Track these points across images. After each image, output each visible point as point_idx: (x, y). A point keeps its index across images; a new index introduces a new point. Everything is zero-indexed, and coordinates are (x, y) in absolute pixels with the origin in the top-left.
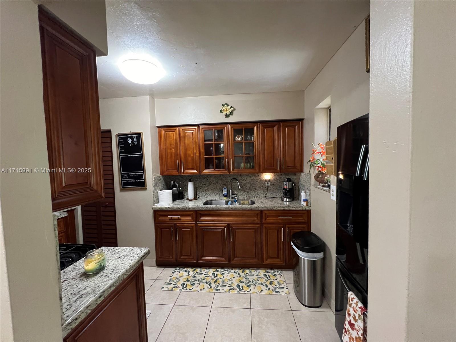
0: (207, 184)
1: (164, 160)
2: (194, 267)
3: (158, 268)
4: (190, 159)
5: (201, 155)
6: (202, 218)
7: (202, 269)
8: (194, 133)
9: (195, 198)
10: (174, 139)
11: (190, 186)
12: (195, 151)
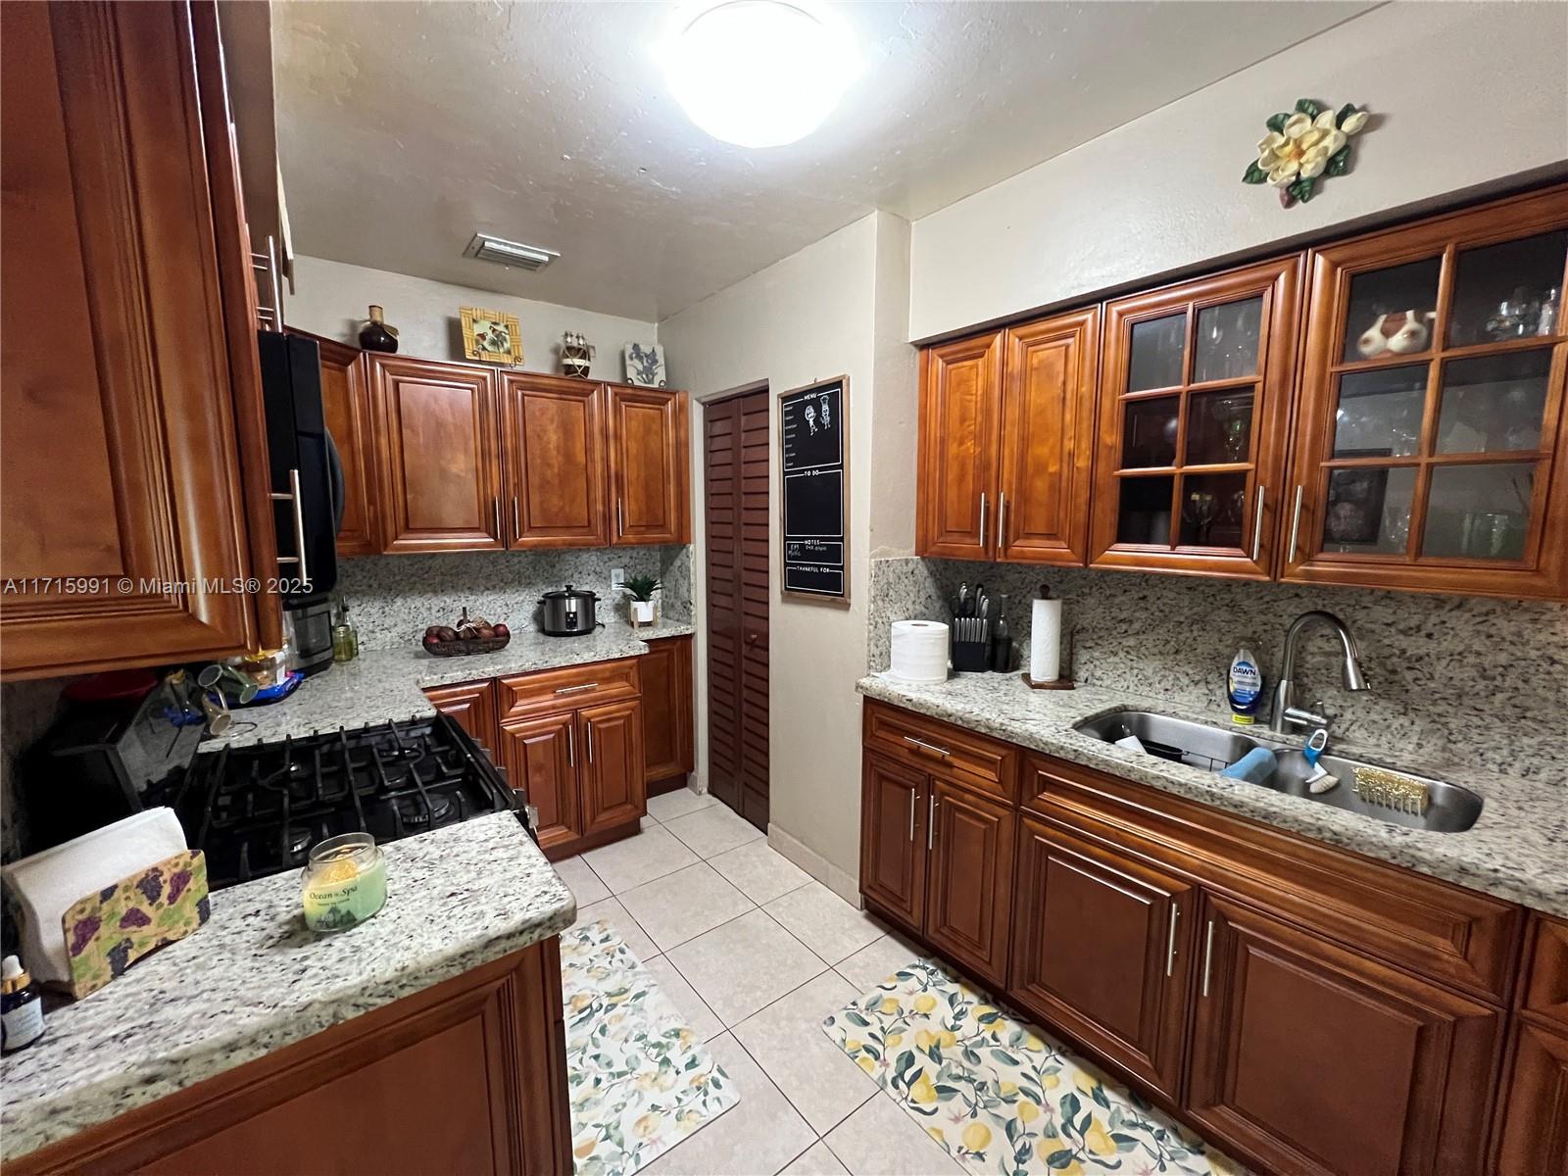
0: (1138, 619)
1: (934, 492)
2: (995, 1003)
3: (866, 923)
4: (1041, 485)
5: (1102, 467)
6: (1046, 796)
7: (1026, 1034)
8: (1072, 350)
9: (1066, 679)
10: (980, 392)
11: (1044, 619)
12: (1069, 445)
